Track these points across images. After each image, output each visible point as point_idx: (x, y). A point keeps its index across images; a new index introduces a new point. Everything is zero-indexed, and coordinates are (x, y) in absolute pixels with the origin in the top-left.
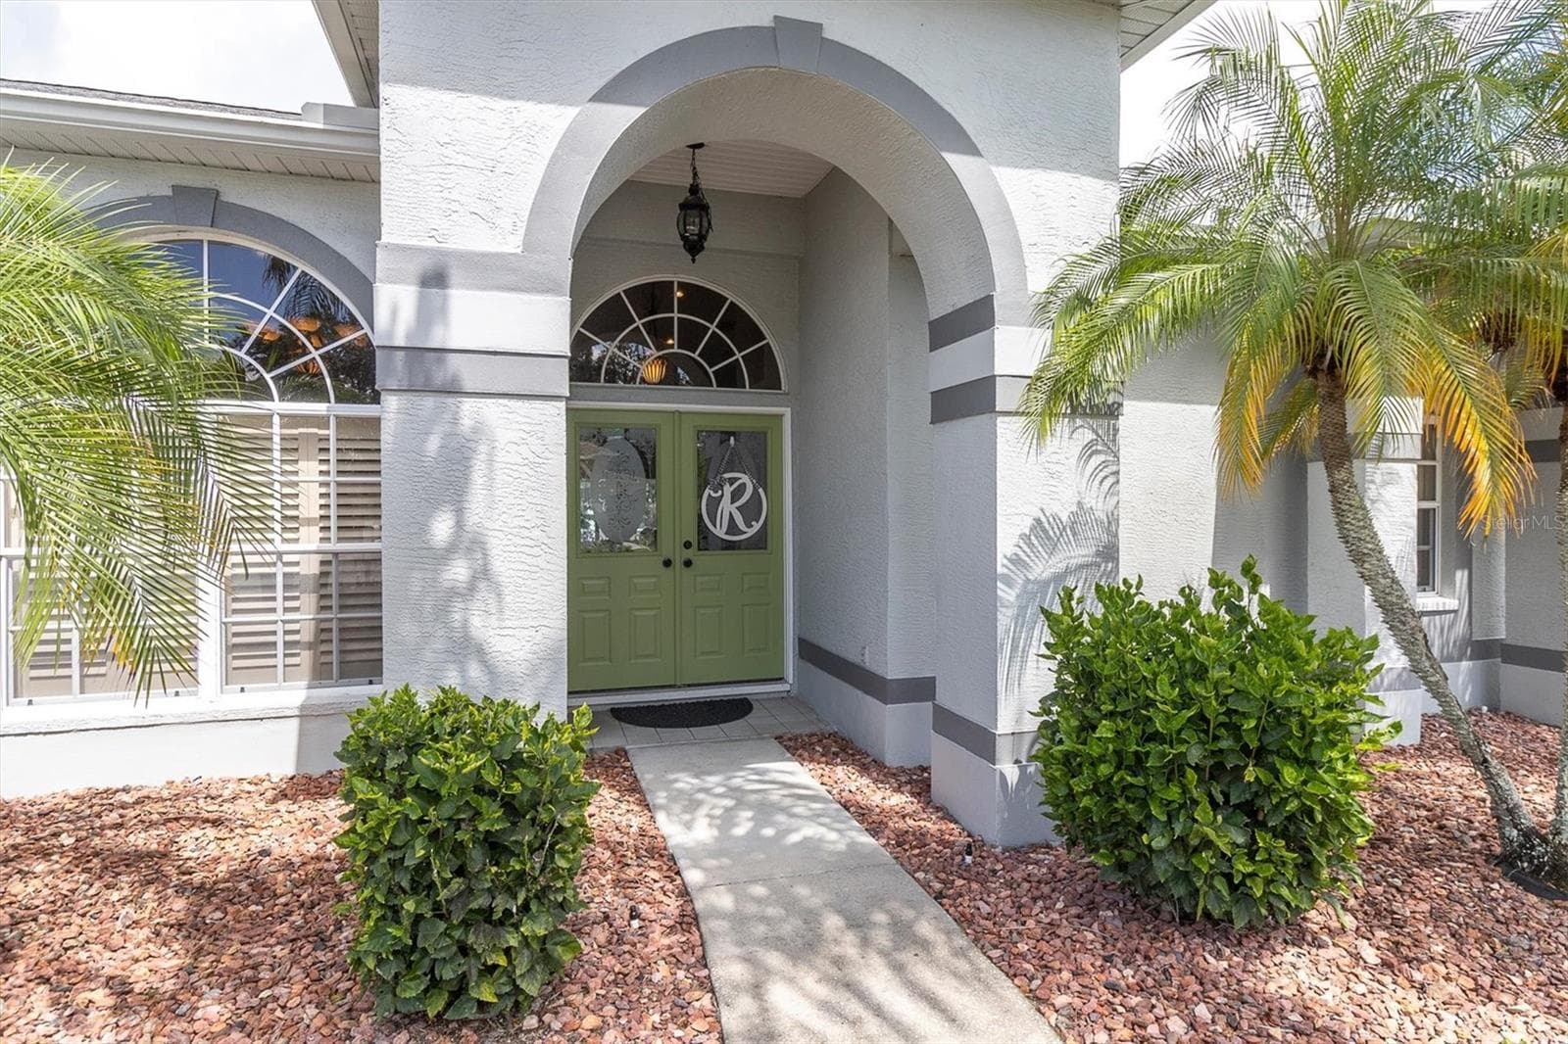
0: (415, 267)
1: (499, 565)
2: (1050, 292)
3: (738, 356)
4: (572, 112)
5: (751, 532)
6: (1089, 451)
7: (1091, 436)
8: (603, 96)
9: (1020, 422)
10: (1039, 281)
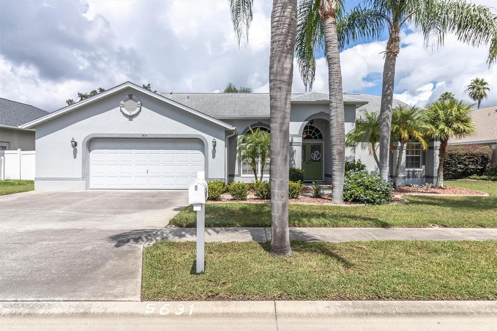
0: (292, 136)
1: (296, 162)
2: (347, 134)
3: (317, 135)
4: (302, 123)
5: (318, 159)
6: (352, 150)
7: (352, 148)
8: (305, 121)
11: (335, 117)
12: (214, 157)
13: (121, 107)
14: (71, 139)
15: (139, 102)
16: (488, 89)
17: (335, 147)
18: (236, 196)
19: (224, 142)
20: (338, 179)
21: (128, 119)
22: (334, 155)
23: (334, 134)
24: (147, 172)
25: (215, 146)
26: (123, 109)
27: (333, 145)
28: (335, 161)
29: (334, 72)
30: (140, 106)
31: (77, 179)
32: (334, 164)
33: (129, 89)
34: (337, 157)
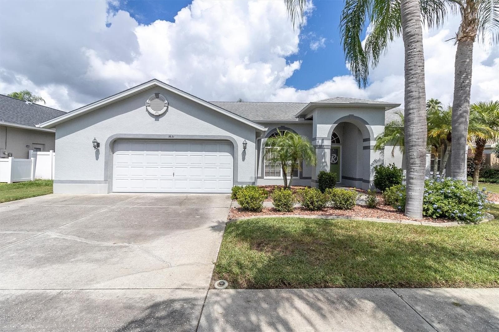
0: (321, 139)
2: (376, 137)
4: (331, 125)
5: (335, 162)
7: (381, 151)
9: (373, 150)
10: (375, 136)
11: (417, 110)
12: (244, 159)
13: (147, 106)
14: (92, 140)
15: (166, 102)
16: (441, 107)
17: (415, 148)
18: (282, 207)
19: (255, 144)
20: (418, 188)
21: (155, 119)
22: (412, 158)
23: (414, 132)
24: (174, 175)
25: (245, 148)
26: (149, 108)
27: (412, 146)
28: (413, 165)
29: (417, 53)
30: (167, 106)
31: (100, 182)
32: (412, 170)
33: (156, 87)
34: (417, 161)
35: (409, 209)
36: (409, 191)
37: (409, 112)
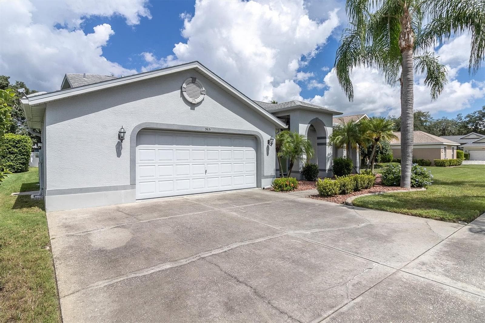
2: (329, 136)
7: (331, 147)
9: (328, 146)
12: (268, 154)
13: (183, 91)
15: (203, 89)
17: (410, 147)
19: (275, 140)
24: (206, 172)
26: (185, 94)
27: (409, 146)
30: (204, 93)
31: (124, 188)
35: (406, 183)
36: (406, 173)
37: (407, 125)
